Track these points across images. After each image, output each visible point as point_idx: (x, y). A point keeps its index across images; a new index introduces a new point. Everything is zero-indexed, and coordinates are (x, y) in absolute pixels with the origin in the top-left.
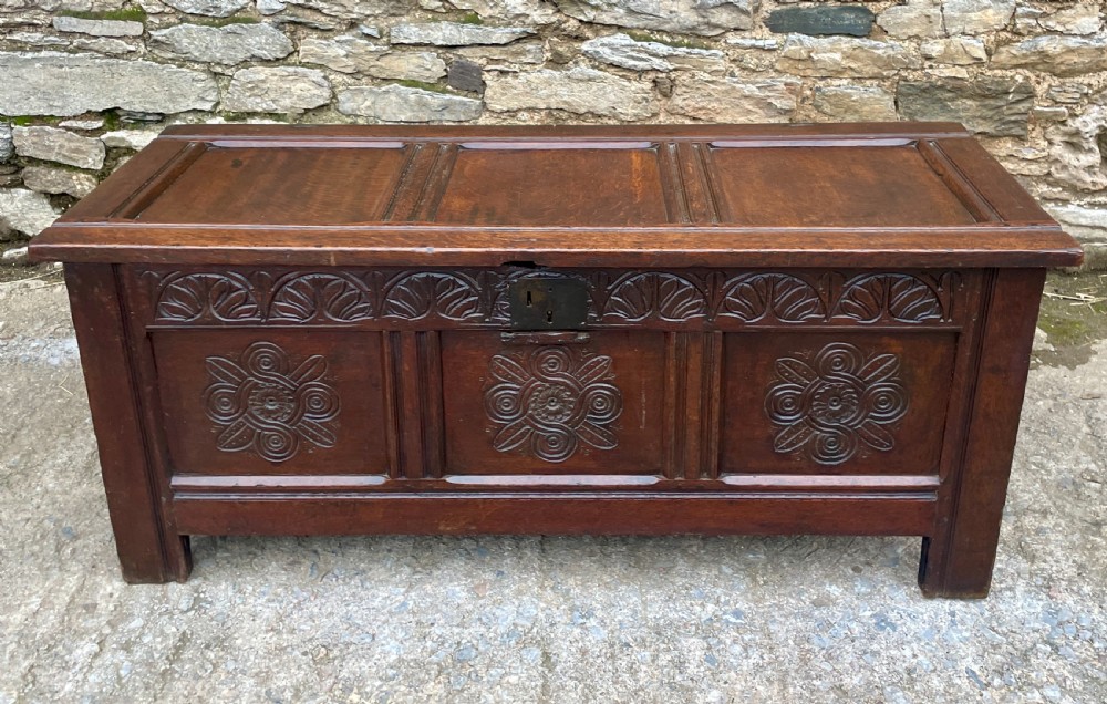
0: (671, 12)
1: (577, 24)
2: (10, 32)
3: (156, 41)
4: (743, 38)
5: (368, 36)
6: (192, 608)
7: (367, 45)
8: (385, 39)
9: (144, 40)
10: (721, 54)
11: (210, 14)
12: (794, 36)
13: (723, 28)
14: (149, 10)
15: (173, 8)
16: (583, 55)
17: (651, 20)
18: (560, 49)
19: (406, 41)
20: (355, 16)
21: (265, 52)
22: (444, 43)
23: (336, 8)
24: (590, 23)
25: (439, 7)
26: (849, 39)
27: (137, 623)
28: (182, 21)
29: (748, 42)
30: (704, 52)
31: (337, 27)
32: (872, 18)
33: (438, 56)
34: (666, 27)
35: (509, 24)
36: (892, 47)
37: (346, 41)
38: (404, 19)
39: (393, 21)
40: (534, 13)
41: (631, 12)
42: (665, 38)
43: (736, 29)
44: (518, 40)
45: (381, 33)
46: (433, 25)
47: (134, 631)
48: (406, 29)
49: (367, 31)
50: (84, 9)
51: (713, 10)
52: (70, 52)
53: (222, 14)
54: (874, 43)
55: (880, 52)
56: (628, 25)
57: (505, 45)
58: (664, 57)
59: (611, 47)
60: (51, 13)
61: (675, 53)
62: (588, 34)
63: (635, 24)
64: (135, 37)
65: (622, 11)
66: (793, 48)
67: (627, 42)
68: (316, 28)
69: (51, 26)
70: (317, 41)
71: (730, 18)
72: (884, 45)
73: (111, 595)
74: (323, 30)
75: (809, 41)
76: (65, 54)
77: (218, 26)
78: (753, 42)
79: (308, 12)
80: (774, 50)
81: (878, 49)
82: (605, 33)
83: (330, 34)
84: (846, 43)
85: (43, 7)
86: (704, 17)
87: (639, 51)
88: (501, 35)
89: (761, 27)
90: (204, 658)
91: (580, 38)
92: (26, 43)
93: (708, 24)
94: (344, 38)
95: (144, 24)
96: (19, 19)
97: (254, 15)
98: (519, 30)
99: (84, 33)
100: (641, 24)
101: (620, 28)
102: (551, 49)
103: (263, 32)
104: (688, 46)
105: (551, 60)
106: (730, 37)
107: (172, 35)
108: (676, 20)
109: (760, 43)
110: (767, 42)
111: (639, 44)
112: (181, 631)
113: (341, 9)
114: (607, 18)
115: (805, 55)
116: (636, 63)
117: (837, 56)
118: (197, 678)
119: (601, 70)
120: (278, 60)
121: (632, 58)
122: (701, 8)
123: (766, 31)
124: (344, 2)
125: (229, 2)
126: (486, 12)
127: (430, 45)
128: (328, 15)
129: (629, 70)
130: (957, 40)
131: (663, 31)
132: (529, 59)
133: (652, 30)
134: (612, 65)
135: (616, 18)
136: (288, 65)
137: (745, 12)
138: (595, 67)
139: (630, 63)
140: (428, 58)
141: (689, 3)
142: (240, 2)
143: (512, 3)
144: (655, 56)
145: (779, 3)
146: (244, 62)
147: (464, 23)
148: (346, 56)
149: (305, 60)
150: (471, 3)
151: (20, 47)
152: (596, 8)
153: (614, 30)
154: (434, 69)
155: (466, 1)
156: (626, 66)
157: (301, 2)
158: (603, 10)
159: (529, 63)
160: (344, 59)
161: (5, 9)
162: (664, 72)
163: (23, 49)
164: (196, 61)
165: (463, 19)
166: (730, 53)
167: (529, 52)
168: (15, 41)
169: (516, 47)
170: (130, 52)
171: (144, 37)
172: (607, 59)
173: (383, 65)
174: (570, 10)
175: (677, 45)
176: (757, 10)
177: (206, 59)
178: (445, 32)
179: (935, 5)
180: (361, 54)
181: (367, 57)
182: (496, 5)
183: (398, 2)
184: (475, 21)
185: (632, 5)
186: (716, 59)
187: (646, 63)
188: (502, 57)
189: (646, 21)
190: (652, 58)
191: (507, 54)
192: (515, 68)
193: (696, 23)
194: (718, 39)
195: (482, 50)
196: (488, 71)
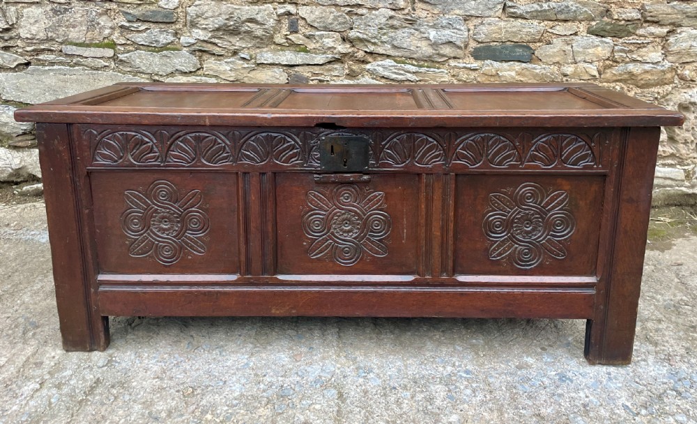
0: (417, 47)
1: (363, 54)
2: (37, 55)
3: (121, 61)
4: (459, 63)
5: (244, 59)
6: (106, 365)
7: (243, 64)
8: (253, 61)
9: (114, 60)
10: (446, 71)
11: (153, 45)
12: (488, 62)
13: (447, 57)
14: (118, 42)
15: (132, 41)
16: (367, 72)
17: (406, 52)
18: (353, 67)
19: (265, 62)
20: (236, 48)
21: (184, 68)
22: (287, 64)
23: (226, 43)
24: (371, 53)
25: (284, 43)
26: (519, 63)
27: (69, 372)
28: (137, 49)
29: (461, 65)
30: (436, 70)
31: (226, 54)
32: (532, 51)
33: (283, 71)
34: (415, 56)
35: (325, 53)
36: (544, 68)
37: (230, 62)
38: (264, 50)
39: (258, 51)
40: (339, 47)
41: (394, 47)
42: (414, 62)
43: (455, 58)
44: (330, 62)
45: (251, 57)
46: (281, 53)
47: (65, 377)
48: (265, 55)
49: (243, 56)
50: (81, 41)
51: (441, 46)
52: (70, 66)
53: (160, 45)
54: (534, 66)
55: (538, 71)
56: (393, 55)
57: (321, 65)
58: (414, 73)
59: (384, 67)
60: (61, 43)
61: (420, 71)
62: (370, 60)
63: (397, 54)
64: (109, 58)
65: (389, 46)
66: (487, 68)
67: (392, 64)
68: (214, 54)
69: (61, 51)
70: (214, 62)
71: (451, 51)
72: (540, 67)
73: (54, 357)
74: (218, 55)
75: (497, 64)
76: (68, 67)
77: (157, 52)
78: (464, 65)
79: (209, 45)
80: (476, 70)
81: (536, 69)
82: (379, 59)
83: (222, 58)
84: (518, 66)
85: (57, 40)
86: (436, 50)
87: (399, 69)
88: (320, 59)
89: (469, 57)
90: (110, 393)
91: (364, 62)
92: (45, 61)
93: (438, 54)
94: (229, 60)
95: (115, 50)
96: (42, 47)
97: (178, 46)
98: (330, 56)
99: (79, 55)
100: (400, 54)
101: (388, 56)
102: (349, 68)
103: (183, 56)
104: (427, 67)
105: (348, 75)
106: (451, 62)
107: (131, 57)
108: (420, 52)
109: (469, 66)
110: (472, 65)
111: (399, 65)
112: (97, 377)
113: (229, 44)
114: (380, 50)
115: (494, 73)
116: (397, 76)
117: (513, 74)
118: (103, 404)
119: (377, 80)
120: (191, 72)
121: (395, 73)
122: (434, 45)
123: (472, 59)
124: (231, 40)
125: (164, 38)
126: (311, 46)
127: (279, 65)
128: (220, 47)
129: (393, 80)
130: (582, 65)
131: (413, 58)
132: (336, 73)
133: (406, 58)
134: (383, 77)
135: (386, 50)
136: (197, 76)
137: (459, 48)
138: (373, 78)
139: (394, 76)
140: (277, 72)
141: (428, 42)
142: (171, 38)
143: (326, 40)
144: (409, 72)
145: (479, 43)
146: (172, 74)
147: (299, 52)
148: (231, 70)
149: (206, 73)
150: (303, 40)
151: (42, 63)
152: (374, 44)
153: (385, 57)
154: (281, 78)
155: (300, 39)
156: (392, 78)
157: (206, 39)
158: (378, 45)
159: (336, 76)
160: (230, 72)
161: (35, 41)
162: (412, 82)
163: (44, 65)
164: (143, 73)
165: (298, 50)
166: (451, 71)
167: (336, 69)
168: (39, 60)
169: (328, 67)
170: (105, 66)
171: (114, 58)
172: (380, 74)
173: (252, 76)
174: (360, 45)
175: (421, 66)
176: (466, 46)
177: (149, 71)
178: (288, 57)
179: (568, 44)
180: (238, 69)
181: (242, 71)
182: (317, 42)
183: (262, 39)
184: (306, 51)
185: (395, 43)
186: (444, 75)
187: (403, 76)
188: (320, 72)
189: (403, 53)
190: (407, 73)
191: (323, 70)
192: (328, 78)
193: (431, 54)
194: (444, 63)
195: (308, 68)
196: (312, 80)
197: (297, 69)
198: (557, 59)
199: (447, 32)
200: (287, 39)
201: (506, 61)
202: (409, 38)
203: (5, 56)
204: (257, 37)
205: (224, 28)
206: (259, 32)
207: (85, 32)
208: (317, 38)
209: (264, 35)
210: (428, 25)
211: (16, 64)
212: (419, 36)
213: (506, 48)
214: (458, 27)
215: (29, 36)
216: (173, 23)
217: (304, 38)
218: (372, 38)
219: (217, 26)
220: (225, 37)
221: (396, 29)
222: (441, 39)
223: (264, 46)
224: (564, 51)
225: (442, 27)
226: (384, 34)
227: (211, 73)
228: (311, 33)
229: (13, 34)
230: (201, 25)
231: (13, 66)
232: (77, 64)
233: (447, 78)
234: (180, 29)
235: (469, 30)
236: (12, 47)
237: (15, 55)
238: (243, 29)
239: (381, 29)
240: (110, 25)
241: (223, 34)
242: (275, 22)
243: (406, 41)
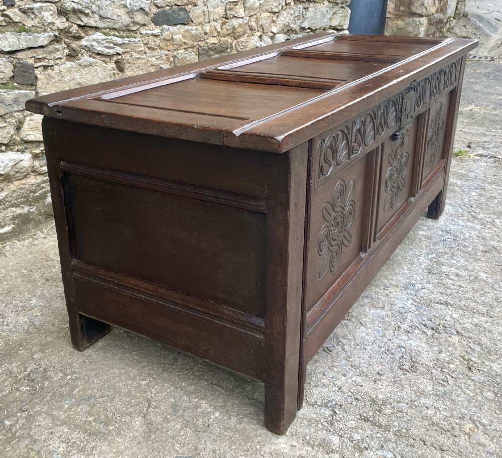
0: (118, 16)
1: (77, 28)
4: (146, 30)
12: (165, 27)
13: (139, 24)
16: (83, 49)
17: (110, 22)
18: (72, 46)
22: (10, 50)
24: (84, 27)
26: (183, 26)
29: (150, 32)
30: (135, 40)
32: (188, 14)
33: (7, 61)
34: (116, 26)
35: (45, 31)
36: (195, 29)
40: (57, 22)
41: (101, 17)
42: (117, 33)
43: (144, 25)
44: (52, 42)
51: (136, 13)
54: (190, 27)
55: (193, 32)
56: (100, 27)
57: (46, 46)
58: (121, 45)
61: (123, 42)
63: (103, 25)
65: (98, 17)
66: (166, 33)
67: (102, 37)
71: (142, 18)
75: (172, 29)
80: (158, 36)
81: (192, 30)
82: (91, 33)
84: (183, 28)
86: (132, 18)
87: (109, 42)
88: (43, 39)
89: (151, 23)
91: (79, 38)
93: (133, 22)
98: (51, 34)
100: (105, 25)
101: (97, 28)
102: (67, 46)
104: (128, 37)
105: (69, 55)
106: (142, 30)
108: (120, 21)
109: (153, 32)
110: (155, 32)
111: (109, 37)
114: (92, 23)
115: (171, 37)
116: (109, 50)
117: (180, 36)
119: (93, 58)
121: (107, 47)
122: (130, 12)
123: (153, 25)
126: (29, 23)
127: (1, 52)
129: (105, 56)
130: (213, 23)
131: (115, 29)
132: (58, 55)
133: (110, 29)
134: (98, 54)
135: (96, 22)
137: (147, 14)
138: (90, 56)
139: (107, 51)
140: (1, 62)
141: (126, 9)
143: (45, 14)
144: (117, 44)
145: (158, 8)
147: (19, 32)
150: (20, 17)
152: (87, 15)
153: (94, 30)
154: (6, 71)
156: (105, 53)
158: (90, 17)
159: (58, 58)
162: (120, 55)
165: (18, 30)
166: (143, 39)
167: (58, 50)
169: (51, 48)
172: (96, 50)
174: (73, 18)
175: (122, 37)
179: (205, 5)
182: (36, 16)
184: (25, 30)
185: (101, 12)
187: (113, 50)
188: (43, 56)
189: (108, 23)
190: (116, 46)
191: (46, 53)
192: (52, 63)
193: (129, 23)
194: (136, 31)
195: (31, 52)
196: (37, 68)
197: (19, 55)
198: (201, 20)
200: (4, 15)
201: (175, 25)
202: (111, 6)
208: (36, 12)
212: (118, 4)
213: (174, 12)
217: (20, 13)
218: (85, 8)
222: (136, 6)
224: (204, 12)
228: (27, 6)
243: (109, 10)
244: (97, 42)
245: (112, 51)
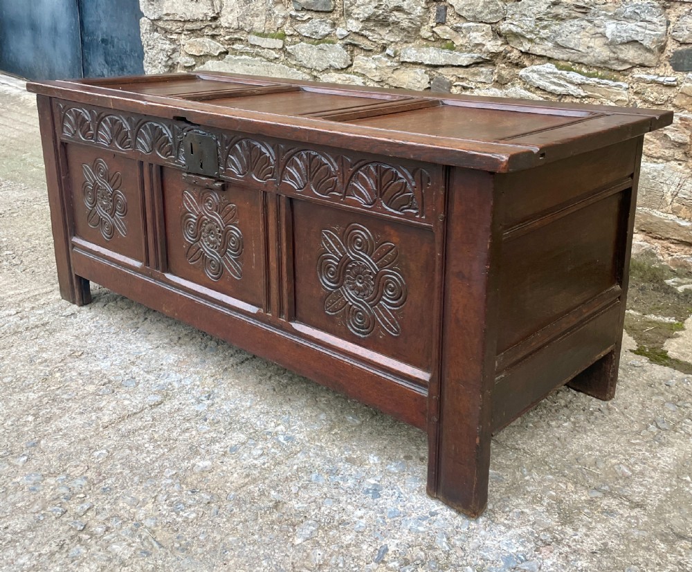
0: (588, 47)
1: (518, 54)
2: (233, 44)
3: (288, 52)
4: (648, 74)
5: (388, 56)
7: (387, 61)
8: (397, 58)
9: (284, 52)
10: (626, 86)
11: (313, 37)
13: (630, 63)
14: (288, 33)
15: (298, 32)
16: (520, 79)
17: (573, 53)
18: (504, 72)
19: (408, 60)
20: (384, 42)
21: (336, 64)
22: (430, 63)
23: (376, 36)
24: (527, 54)
25: (430, 37)
28: (302, 40)
29: (649, 78)
30: (611, 83)
31: (375, 49)
33: (426, 73)
34: (584, 60)
35: (470, 52)
37: (377, 59)
38: (411, 45)
39: (404, 46)
40: (489, 44)
41: (558, 46)
42: (584, 70)
43: (642, 66)
44: (477, 64)
45: (395, 54)
46: (425, 49)
48: (409, 52)
49: (389, 52)
50: (262, 31)
51: (621, 47)
52: (253, 56)
53: (320, 37)
56: (556, 57)
57: (467, 67)
58: (580, 85)
59: (539, 73)
60: (248, 33)
61: (587, 82)
63: (561, 56)
64: (280, 49)
65: (550, 45)
66: (689, 85)
67: (553, 70)
68: (362, 49)
69: (247, 41)
70: (362, 58)
71: (636, 54)
74: (366, 50)
76: (251, 58)
77: (316, 45)
78: (655, 78)
79: (361, 38)
80: (674, 86)
82: (538, 62)
83: (371, 53)
85: (246, 30)
86: (614, 53)
87: (559, 78)
88: (464, 59)
89: (665, 65)
91: (519, 65)
92: (237, 50)
93: (617, 59)
94: (376, 56)
95: (284, 41)
96: (236, 36)
97: (334, 39)
98: (476, 55)
99: (259, 45)
100: (565, 57)
101: (550, 59)
102: (499, 72)
103: (337, 50)
104: (600, 77)
105: (497, 82)
106: (636, 72)
107: (295, 48)
108: (592, 54)
109: (661, 79)
110: (668, 79)
111: (559, 72)
113: (379, 37)
114: (538, 50)
116: (556, 88)
119: (531, 92)
120: (342, 69)
121: (554, 83)
122: (612, 44)
123: (670, 69)
124: (381, 32)
125: (324, 29)
126: (459, 42)
127: (421, 64)
128: (371, 41)
129: (551, 93)
131: (582, 64)
132: (482, 79)
133: (574, 63)
134: (538, 88)
135: (546, 51)
136: (348, 73)
137: (649, 50)
138: (525, 89)
139: (552, 87)
140: (419, 73)
141: (603, 40)
142: (328, 29)
143: (474, 34)
144: (571, 83)
145: (681, 44)
146: (326, 70)
147: (443, 49)
148: (376, 69)
149: (355, 71)
150: (450, 34)
151: (235, 52)
152: (531, 40)
153: (546, 60)
154: (422, 81)
155: (447, 33)
156: (549, 90)
157: (357, 31)
158: (535, 43)
159: (481, 82)
160: (374, 71)
161: (231, 30)
162: (577, 98)
163: (236, 54)
164: (305, 67)
165: (443, 46)
166: (635, 86)
167: (483, 72)
168: (233, 49)
169: (472, 70)
170: (276, 58)
171: (283, 49)
172: (534, 83)
173: (395, 77)
174: (514, 43)
175: (589, 76)
176: (662, 49)
177: (309, 66)
178: (432, 55)
180: (383, 68)
181: (387, 70)
182: (465, 36)
183: (409, 32)
184: (452, 48)
185: (559, 40)
186: (621, 90)
187: (563, 89)
188: (464, 76)
189: (569, 55)
190: (568, 85)
191: (467, 74)
192: (472, 85)
193: (607, 58)
194: (625, 73)
195: (453, 70)
196: (456, 86)
197: (440, 70)
199: (632, 25)
200: (433, 32)
202: (578, 33)
203: (212, 44)
204: (403, 29)
205: (373, 18)
206: (405, 24)
207: (264, 21)
208: (464, 31)
209: (410, 27)
210: (605, 15)
211: (218, 52)
212: (592, 32)
214: (648, 19)
215: (227, 25)
216: (331, 12)
217: (451, 31)
218: (527, 32)
219: (366, 15)
220: (376, 29)
221: (562, 20)
222: (620, 37)
223: (412, 40)
225: (624, 17)
226: (545, 27)
227: (360, 71)
228: (459, 25)
229: (218, 23)
230: (354, 14)
231: (216, 55)
232: (257, 55)
233: (624, 96)
234: (337, 19)
235: (668, 23)
236: (217, 35)
237: (218, 44)
238: (391, 19)
239: (540, 19)
240: (283, 14)
241: (375, 26)
242: (423, 10)
243: (575, 39)
244: (540, 75)
245: (560, 90)
